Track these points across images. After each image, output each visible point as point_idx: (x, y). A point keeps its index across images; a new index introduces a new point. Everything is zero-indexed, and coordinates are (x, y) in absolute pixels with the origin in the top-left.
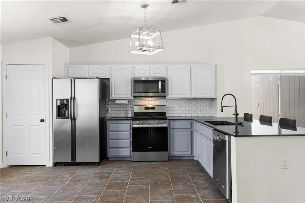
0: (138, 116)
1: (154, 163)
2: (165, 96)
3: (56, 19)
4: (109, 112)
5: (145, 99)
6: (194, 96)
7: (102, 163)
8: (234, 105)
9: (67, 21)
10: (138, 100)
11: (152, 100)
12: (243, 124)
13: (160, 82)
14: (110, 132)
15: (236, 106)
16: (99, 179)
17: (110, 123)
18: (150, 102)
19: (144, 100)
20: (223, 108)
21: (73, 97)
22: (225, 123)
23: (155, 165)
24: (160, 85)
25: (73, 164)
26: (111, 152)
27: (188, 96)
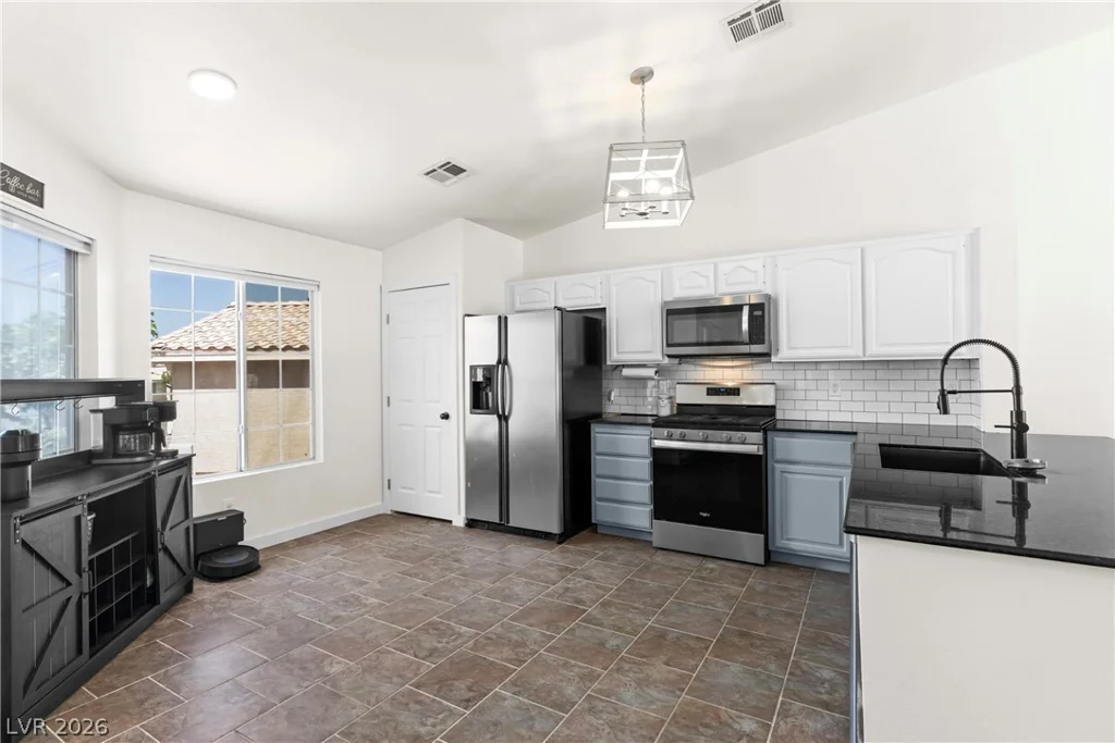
0: (687, 416)
1: (711, 565)
2: (767, 355)
3: (434, 170)
4: (612, 399)
5: (708, 363)
6: (877, 351)
7: (572, 539)
8: (1010, 385)
9: (464, 171)
10: (692, 367)
11: (732, 367)
12: (1039, 472)
13: (746, 311)
14: (597, 457)
15: (1017, 391)
16: (526, 583)
17: (597, 430)
18: (726, 373)
19: (705, 366)
20: (950, 396)
21: (503, 361)
23: (712, 570)
24: (745, 318)
25: (502, 527)
26: (601, 512)
27: (855, 352)
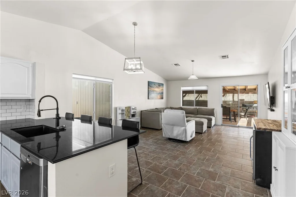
15: (57, 109)
20: (41, 111)
22: (44, 127)
